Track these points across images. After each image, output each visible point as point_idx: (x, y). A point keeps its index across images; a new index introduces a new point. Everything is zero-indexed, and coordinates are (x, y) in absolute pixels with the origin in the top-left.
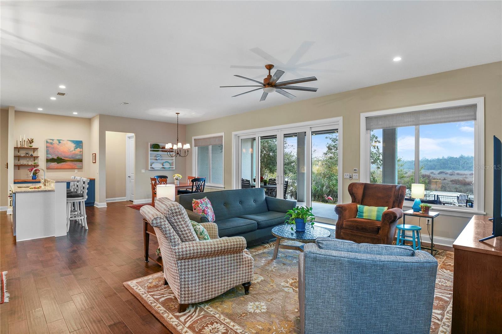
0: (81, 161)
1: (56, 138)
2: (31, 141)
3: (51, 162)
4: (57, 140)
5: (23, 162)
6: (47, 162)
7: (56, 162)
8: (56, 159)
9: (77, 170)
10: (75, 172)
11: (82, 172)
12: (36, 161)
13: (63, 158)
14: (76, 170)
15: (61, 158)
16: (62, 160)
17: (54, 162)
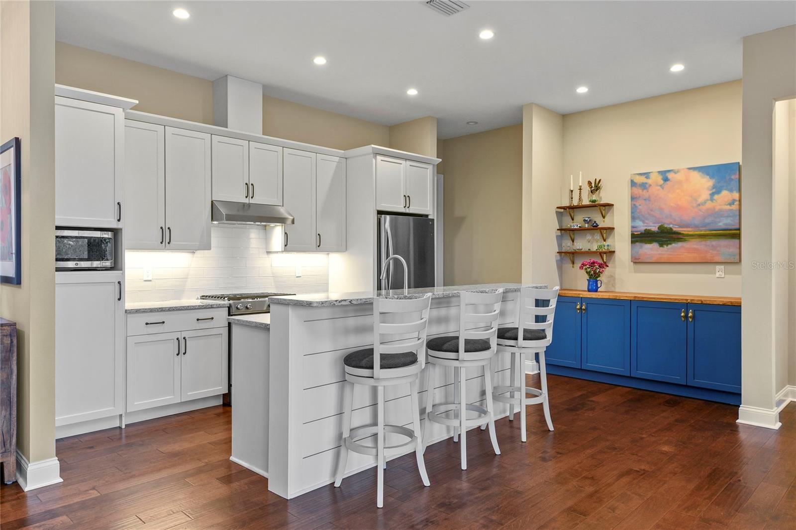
0: (734, 234)
1: (655, 167)
2: (595, 188)
3: (641, 242)
4: (659, 172)
5: (582, 244)
6: (632, 242)
7: (656, 241)
8: (658, 233)
9: (722, 267)
10: (718, 275)
11: (740, 273)
12: (608, 242)
13: (674, 229)
14: (718, 267)
15: (671, 229)
16: (674, 236)
17: (650, 242)
